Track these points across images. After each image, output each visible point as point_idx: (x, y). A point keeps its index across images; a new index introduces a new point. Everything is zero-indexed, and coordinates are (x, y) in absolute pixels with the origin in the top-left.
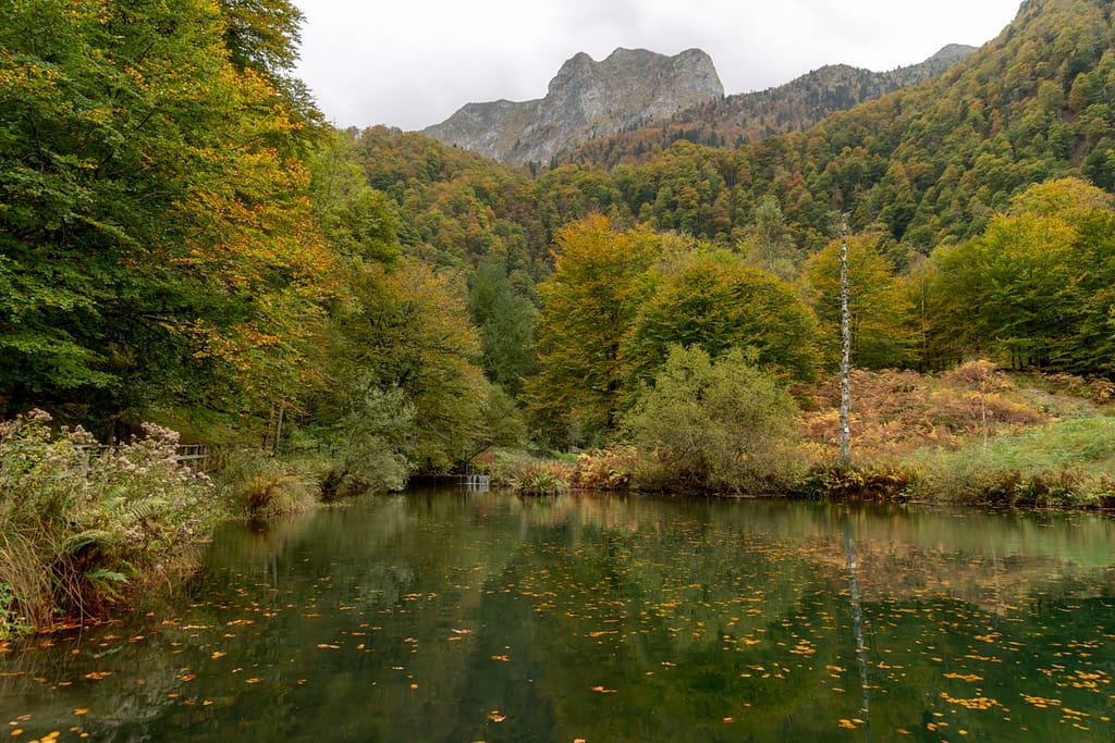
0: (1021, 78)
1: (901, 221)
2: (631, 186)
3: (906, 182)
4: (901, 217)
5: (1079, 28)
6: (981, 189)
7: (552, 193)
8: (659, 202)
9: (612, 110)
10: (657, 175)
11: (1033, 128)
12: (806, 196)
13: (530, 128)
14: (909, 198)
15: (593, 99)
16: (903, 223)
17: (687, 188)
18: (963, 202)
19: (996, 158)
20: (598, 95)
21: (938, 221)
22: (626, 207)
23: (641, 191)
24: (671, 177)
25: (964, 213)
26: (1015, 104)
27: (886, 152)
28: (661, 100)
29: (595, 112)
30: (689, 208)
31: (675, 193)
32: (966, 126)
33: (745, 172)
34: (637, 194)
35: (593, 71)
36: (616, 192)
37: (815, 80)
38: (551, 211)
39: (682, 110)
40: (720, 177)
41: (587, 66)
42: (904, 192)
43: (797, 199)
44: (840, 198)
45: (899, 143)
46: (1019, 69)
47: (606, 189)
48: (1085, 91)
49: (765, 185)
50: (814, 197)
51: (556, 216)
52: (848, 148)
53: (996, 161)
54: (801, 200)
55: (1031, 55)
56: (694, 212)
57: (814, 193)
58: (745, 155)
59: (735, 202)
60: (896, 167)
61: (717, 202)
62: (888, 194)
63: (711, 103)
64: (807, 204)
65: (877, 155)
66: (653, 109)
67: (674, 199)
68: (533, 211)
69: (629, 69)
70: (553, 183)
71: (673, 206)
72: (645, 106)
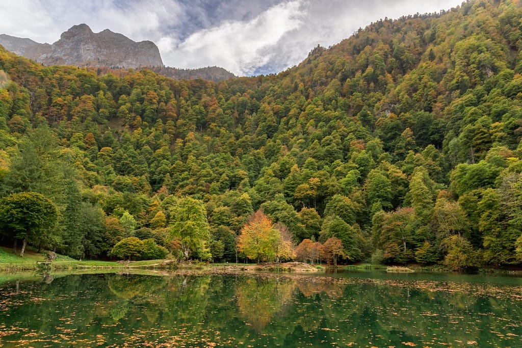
0: (321, 77)
1: (270, 131)
2: (114, 84)
3: (271, 113)
4: (270, 129)
5: (344, 61)
6: (311, 121)
7: (57, 76)
8: (133, 96)
9: (100, 58)
10: (132, 82)
11: (331, 98)
12: (220, 110)
13: (44, 56)
14: (275, 120)
15: (88, 50)
16: (271, 133)
17: (152, 92)
18: (303, 126)
19: (316, 107)
20: (92, 48)
21: (291, 133)
22: (109, 94)
23: (120, 88)
24: (141, 84)
25: (304, 131)
26: (318, 88)
27: (259, 99)
28: (130, 61)
29: (89, 57)
30: (152, 103)
31: (143, 93)
32: (298, 93)
33: (186, 92)
34: (118, 89)
35: (91, 36)
36: (103, 85)
37: (210, 71)
38: (54, 86)
39: (142, 67)
40: (171, 91)
41: (87, 32)
42: (271, 119)
43: (215, 112)
44: (237, 116)
45: (265, 96)
46: (320, 73)
47: (97, 81)
48: (351, 87)
49: (197, 101)
50: (224, 112)
51: (57, 90)
52: (239, 93)
53: (316, 109)
54: (217, 112)
55: (325, 67)
56: (155, 106)
57: (224, 110)
58: (186, 84)
59: (179, 107)
60: (264, 106)
61: (169, 103)
62: (262, 118)
63: (158, 67)
64: (220, 115)
65: (255, 99)
66: (124, 64)
67: (143, 96)
68: (39, 83)
69: (112, 41)
70: (57, 71)
71: (141, 101)
72: (120, 62)
